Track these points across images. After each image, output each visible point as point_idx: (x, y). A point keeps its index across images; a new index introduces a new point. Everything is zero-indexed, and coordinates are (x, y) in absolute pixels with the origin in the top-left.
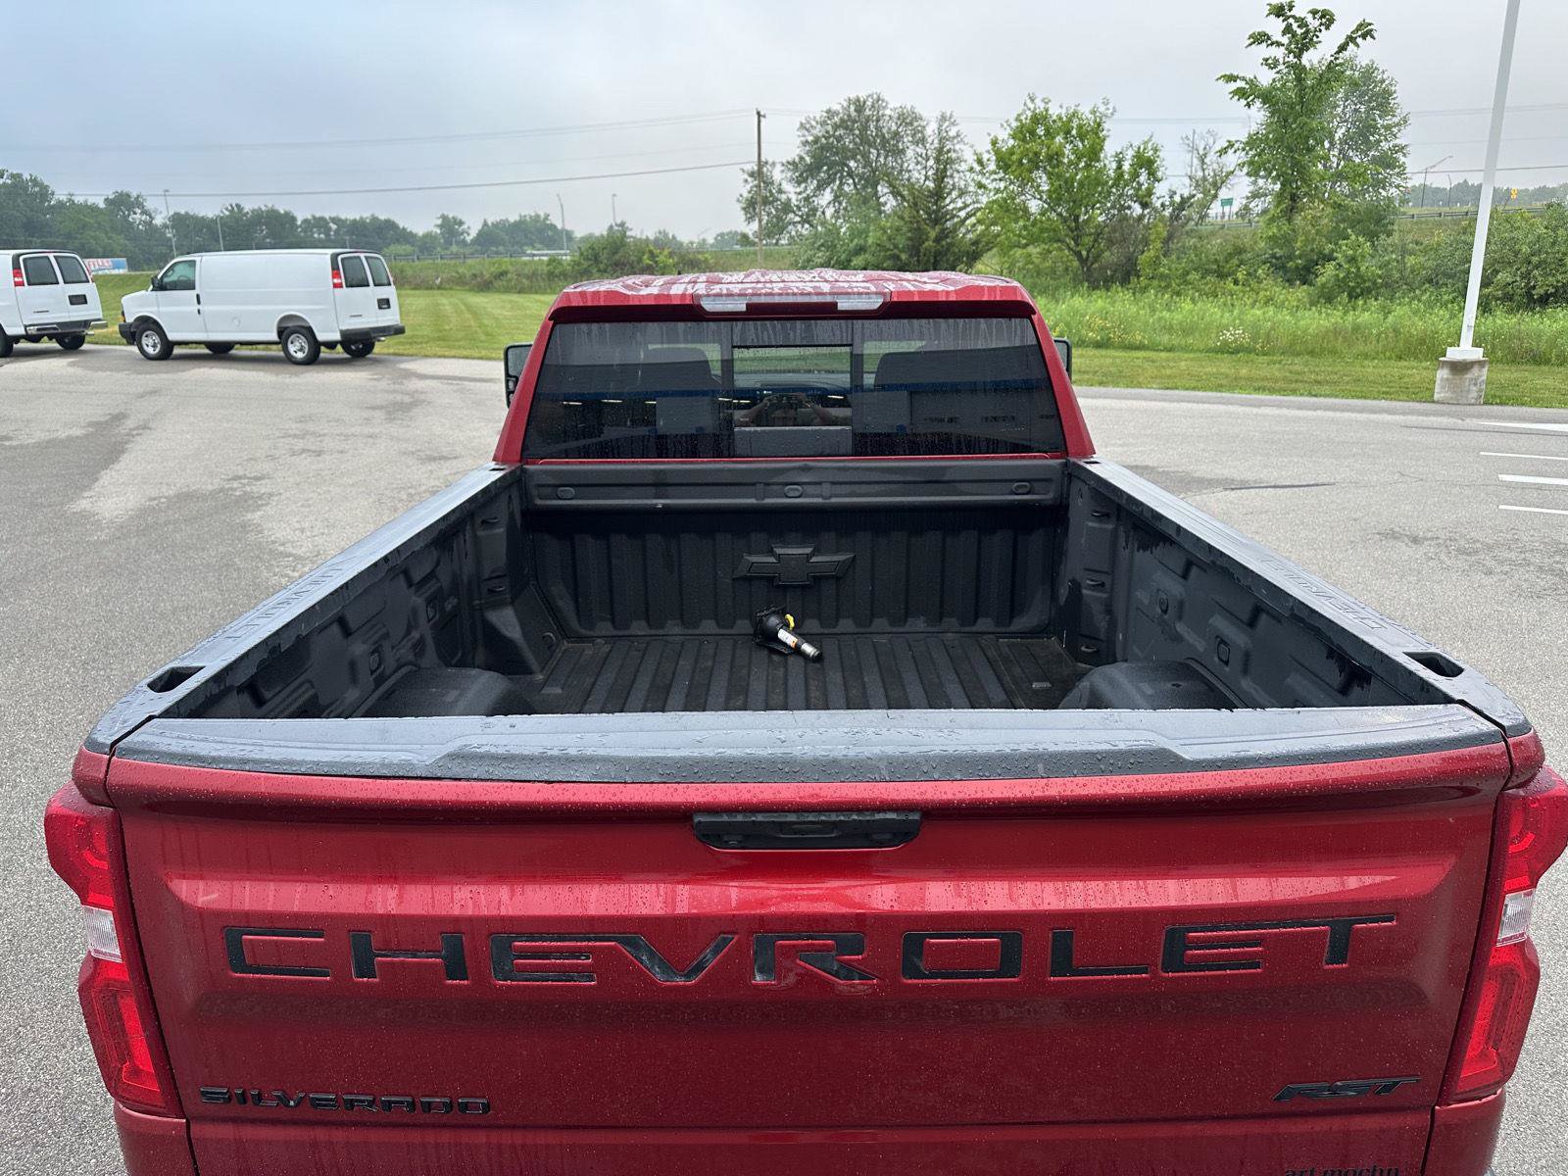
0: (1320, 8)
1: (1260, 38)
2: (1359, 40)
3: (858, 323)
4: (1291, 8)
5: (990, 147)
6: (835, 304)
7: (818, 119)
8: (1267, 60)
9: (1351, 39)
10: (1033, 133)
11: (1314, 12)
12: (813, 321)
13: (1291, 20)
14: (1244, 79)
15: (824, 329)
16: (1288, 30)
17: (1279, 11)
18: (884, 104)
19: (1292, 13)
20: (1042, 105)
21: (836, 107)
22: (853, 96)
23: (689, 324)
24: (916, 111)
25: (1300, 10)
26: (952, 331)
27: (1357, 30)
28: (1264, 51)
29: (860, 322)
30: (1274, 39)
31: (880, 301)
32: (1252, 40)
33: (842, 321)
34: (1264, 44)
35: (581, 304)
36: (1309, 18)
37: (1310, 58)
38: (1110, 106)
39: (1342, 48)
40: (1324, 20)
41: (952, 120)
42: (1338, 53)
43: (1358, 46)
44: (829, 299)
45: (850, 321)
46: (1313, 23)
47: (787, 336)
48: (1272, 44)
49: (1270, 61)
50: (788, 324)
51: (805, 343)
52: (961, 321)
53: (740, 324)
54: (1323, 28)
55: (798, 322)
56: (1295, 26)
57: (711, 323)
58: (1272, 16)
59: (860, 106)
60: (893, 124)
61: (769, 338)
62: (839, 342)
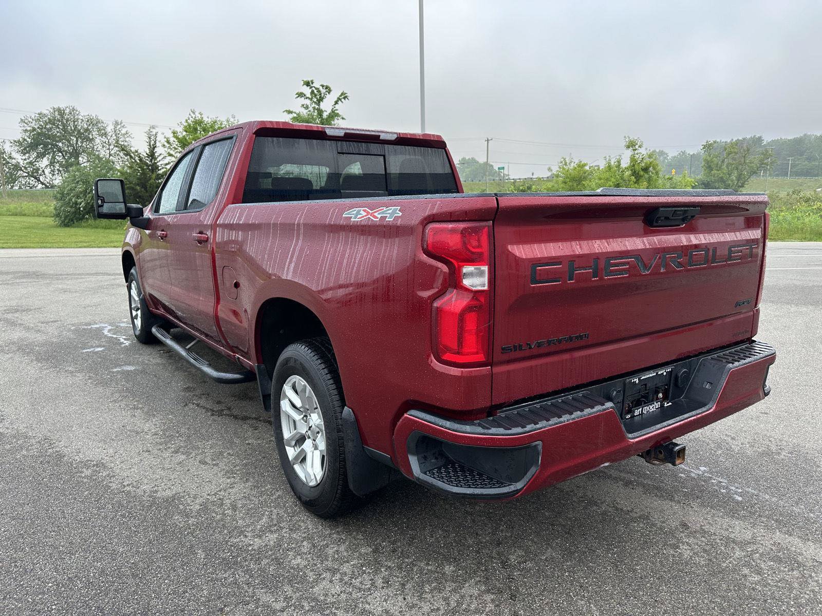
0: (325, 85)
1: (301, 95)
2: (343, 100)
3: (386, 146)
4: (312, 83)
5: (172, 135)
6: (380, 136)
7: (33, 117)
8: (303, 105)
9: (339, 99)
10: (196, 129)
11: (323, 86)
12: (369, 144)
13: (313, 89)
14: (295, 113)
15: (374, 148)
16: (312, 92)
17: (307, 84)
18: (77, 113)
19: (313, 85)
20: (200, 116)
21: (45, 112)
22: (56, 106)
23: (321, 141)
24: (99, 118)
25: (317, 84)
27: (341, 96)
28: (302, 101)
29: (387, 145)
30: (307, 96)
31: (396, 136)
32: (297, 95)
33: (380, 145)
34: (303, 98)
36: (321, 88)
37: (323, 106)
38: (236, 119)
39: (336, 103)
40: (327, 90)
41: (122, 125)
42: (335, 104)
43: (342, 102)
44: (377, 134)
45: (383, 145)
46: (323, 91)
47: (359, 150)
48: (307, 98)
49: (305, 106)
50: (360, 144)
51: (367, 153)
53: (341, 142)
54: (327, 93)
55: (363, 143)
56: (315, 91)
57: (328, 141)
58: (305, 86)
59: (61, 112)
60: (85, 125)
61: (352, 150)
62: (380, 154)
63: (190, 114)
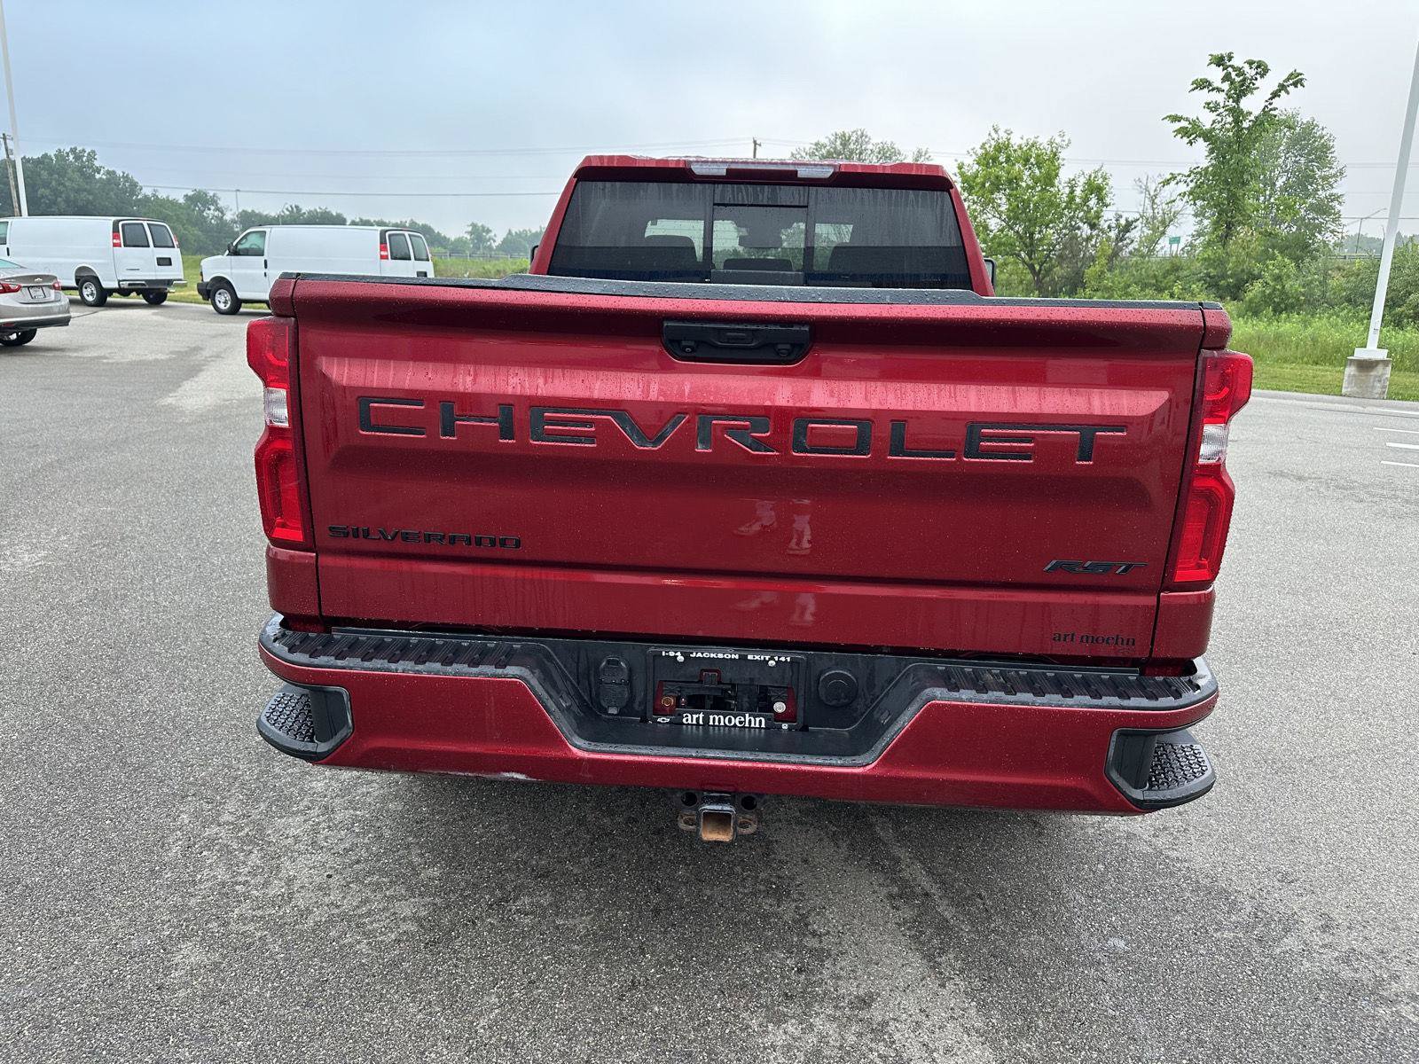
0: (1256, 59)
1: (1202, 84)
2: (1291, 89)
3: (813, 189)
4: (1230, 58)
5: (957, 171)
6: (797, 172)
7: (807, 150)
8: (1209, 104)
9: (1282, 87)
10: (995, 159)
11: (1250, 63)
12: (777, 187)
13: (1230, 69)
14: (1187, 119)
15: (786, 194)
16: (1227, 78)
17: (1219, 61)
18: (867, 140)
19: (1231, 63)
20: (1005, 136)
21: (823, 141)
22: (839, 132)
23: (681, 184)
24: (895, 146)
25: (1237, 62)
26: (886, 199)
27: (1288, 79)
28: (1205, 96)
29: (815, 188)
30: (1215, 85)
31: (832, 171)
32: (1195, 86)
33: (801, 188)
34: (1206, 90)
35: (599, 165)
36: (1246, 68)
37: (1246, 104)
38: (1066, 138)
39: (1275, 95)
40: (1259, 70)
41: (927, 156)
42: (1271, 99)
43: (1288, 93)
44: (792, 168)
45: (807, 188)
46: (1250, 72)
47: (757, 198)
48: (1213, 90)
49: (1211, 105)
50: (758, 188)
51: (770, 203)
52: (894, 192)
53: (721, 186)
54: (1258, 76)
55: (766, 187)
56: (1233, 75)
57: (698, 185)
58: (1213, 66)
59: (845, 141)
60: (874, 158)
61: (743, 198)
62: (797, 204)
63: (990, 134)
